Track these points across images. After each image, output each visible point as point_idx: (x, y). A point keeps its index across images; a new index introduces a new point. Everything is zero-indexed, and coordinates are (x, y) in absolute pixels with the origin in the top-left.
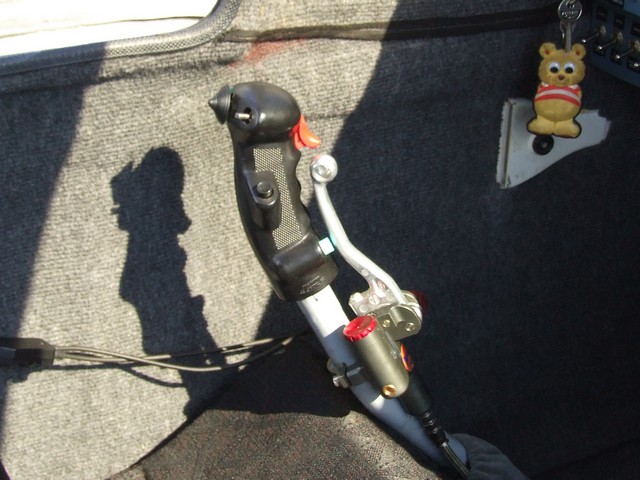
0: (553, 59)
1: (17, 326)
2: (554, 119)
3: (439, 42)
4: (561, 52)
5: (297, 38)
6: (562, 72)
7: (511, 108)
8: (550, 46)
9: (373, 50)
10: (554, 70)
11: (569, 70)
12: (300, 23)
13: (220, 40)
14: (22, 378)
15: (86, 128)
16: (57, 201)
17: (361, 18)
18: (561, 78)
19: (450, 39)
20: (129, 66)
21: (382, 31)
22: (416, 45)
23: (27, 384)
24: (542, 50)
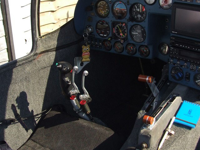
0: (85, 48)
1: (5, 118)
2: (86, 59)
3: (64, 49)
4: (86, 47)
5: (43, 53)
6: (86, 50)
7: (76, 58)
8: (84, 46)
9: (54, 53)
10: (85, 50)
11: (87, 50)
12: (43, 50)
13: (34, 55)
14: (7, 128)
15: (14, 77)
16: (9, 92)
17: (52, 48)
18: (86, 51)
19: (66, 48)
20: (21, 63)
21: (55, 49)
22: (61, 50)
23: (8, 128)
24: (82, 47)
